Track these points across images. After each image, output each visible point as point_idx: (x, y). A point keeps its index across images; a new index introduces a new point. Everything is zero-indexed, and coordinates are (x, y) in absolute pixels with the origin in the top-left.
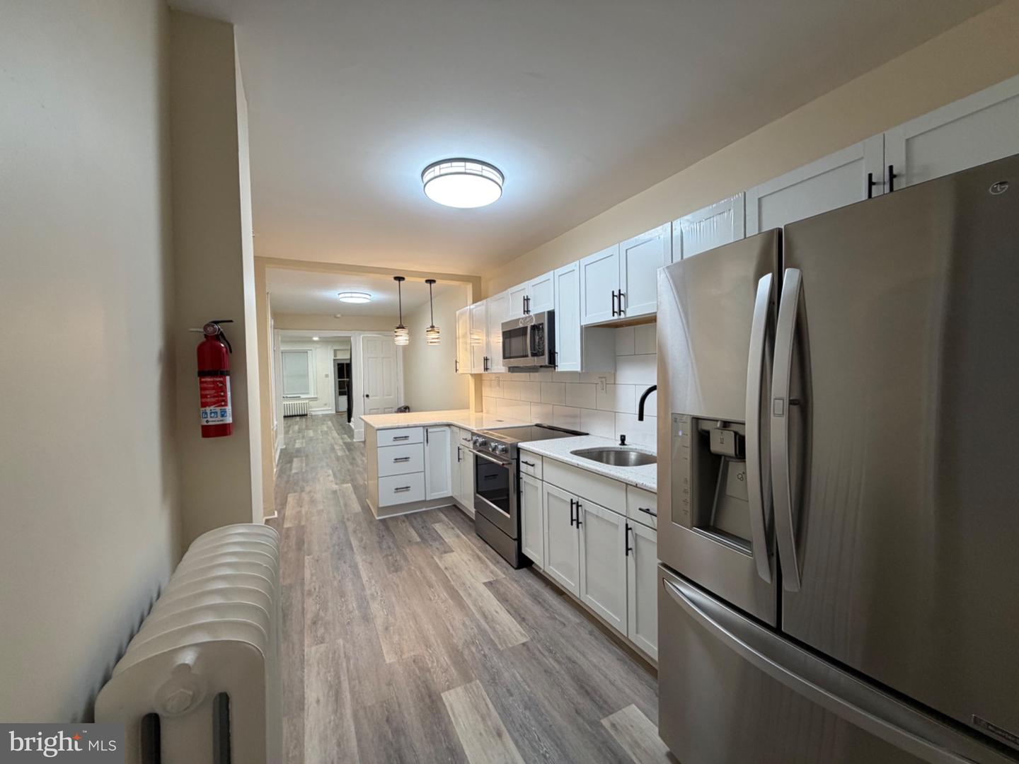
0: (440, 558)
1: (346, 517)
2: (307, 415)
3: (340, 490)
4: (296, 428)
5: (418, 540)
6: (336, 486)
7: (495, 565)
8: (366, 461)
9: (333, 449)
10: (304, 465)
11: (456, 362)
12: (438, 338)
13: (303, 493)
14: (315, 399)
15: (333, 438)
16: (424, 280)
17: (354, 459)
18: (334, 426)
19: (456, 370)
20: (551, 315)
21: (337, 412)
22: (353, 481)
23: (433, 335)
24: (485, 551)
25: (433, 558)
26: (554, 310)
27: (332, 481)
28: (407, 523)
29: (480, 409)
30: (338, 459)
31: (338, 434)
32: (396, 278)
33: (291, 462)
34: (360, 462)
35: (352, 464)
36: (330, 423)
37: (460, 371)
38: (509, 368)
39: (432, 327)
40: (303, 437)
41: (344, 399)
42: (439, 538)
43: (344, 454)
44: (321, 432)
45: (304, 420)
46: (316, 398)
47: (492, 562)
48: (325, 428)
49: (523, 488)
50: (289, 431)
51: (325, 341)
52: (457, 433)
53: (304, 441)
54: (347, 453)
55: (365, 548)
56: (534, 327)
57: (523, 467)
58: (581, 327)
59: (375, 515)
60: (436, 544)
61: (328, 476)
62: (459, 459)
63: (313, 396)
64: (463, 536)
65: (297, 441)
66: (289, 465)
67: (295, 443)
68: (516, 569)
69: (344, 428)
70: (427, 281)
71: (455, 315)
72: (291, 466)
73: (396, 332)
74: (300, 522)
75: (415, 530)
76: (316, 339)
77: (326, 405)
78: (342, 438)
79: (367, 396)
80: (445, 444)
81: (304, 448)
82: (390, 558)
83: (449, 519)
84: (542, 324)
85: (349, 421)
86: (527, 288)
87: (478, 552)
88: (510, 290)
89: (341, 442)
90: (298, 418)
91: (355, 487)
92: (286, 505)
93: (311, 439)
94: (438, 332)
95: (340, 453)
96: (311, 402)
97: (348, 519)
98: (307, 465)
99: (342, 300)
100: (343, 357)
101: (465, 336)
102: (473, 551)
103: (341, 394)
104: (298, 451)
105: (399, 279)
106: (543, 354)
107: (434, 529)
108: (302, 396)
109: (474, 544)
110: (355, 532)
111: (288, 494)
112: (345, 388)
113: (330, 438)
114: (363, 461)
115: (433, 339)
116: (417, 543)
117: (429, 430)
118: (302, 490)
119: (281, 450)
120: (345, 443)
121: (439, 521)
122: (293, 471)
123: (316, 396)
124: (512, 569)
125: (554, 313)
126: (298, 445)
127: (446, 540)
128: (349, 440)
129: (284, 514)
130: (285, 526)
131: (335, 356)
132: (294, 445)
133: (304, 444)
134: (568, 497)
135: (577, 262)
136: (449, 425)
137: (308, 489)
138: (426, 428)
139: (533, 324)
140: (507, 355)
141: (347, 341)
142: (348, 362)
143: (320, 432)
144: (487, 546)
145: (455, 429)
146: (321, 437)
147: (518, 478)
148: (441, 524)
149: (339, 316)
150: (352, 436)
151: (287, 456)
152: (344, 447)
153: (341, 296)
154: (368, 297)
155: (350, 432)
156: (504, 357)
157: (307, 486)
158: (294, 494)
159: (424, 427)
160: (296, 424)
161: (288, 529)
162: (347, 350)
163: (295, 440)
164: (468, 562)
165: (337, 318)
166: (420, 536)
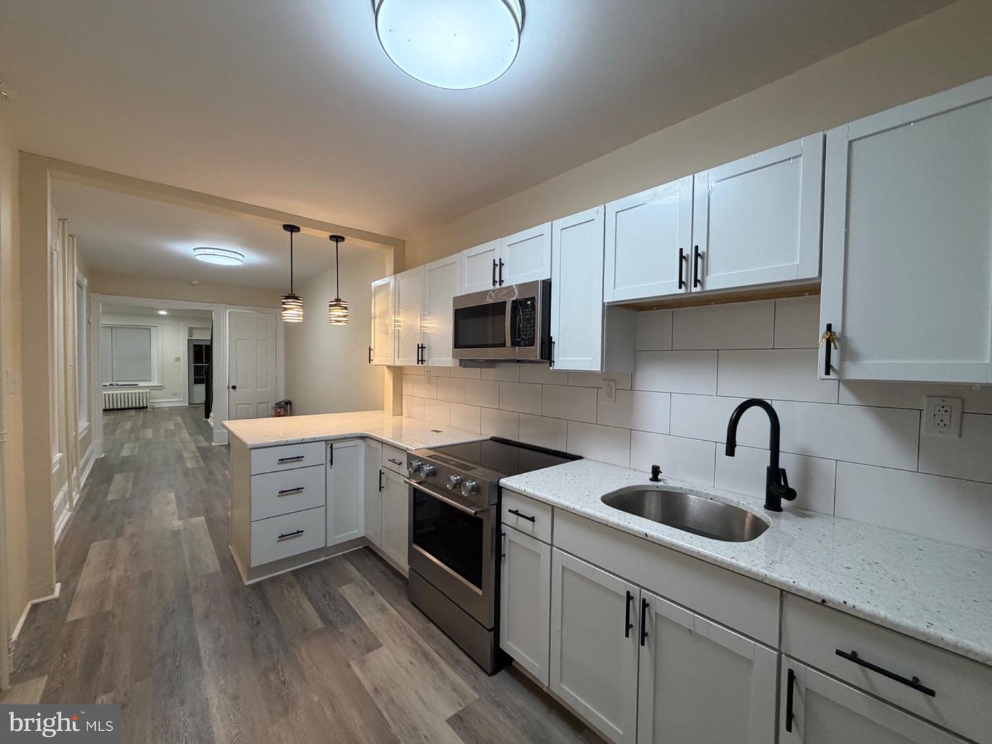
0: (362, 663)
1: (192, 585)
2: (147, 407)
3: (185, 529)
4: (128, 425)
5: (320, 625)
6: (181, 523)
7: (454, 668)
8: (230, 477)
9: (180, 458)
10: (130, 485)
11: (370, 349)
12: (345, 316)
13: (121, 538)
14: (160, 388)
15: (182, 441)
16: (327, 235)
17: (211, 472)
18: (184, 422)
19: (370, 360)
20: (547, 285)
21: (190, 404)
22: (208, 511)
23: (338, 312)
24: (430, 638)
25: (349, 666)
26: (550, 279)
27: (173, 514)
28: (298, 589)
29: (398, 411)
30: (186, 473)
31: (190, 434)
32: (287, 227)
33: (108, 480)
34: (220, 478)
35: (207, 481)
36: (179, 419)
37: (375, 362)
38: (461, 360)
39: (338, 300)
40: (137, 439)
41: (201, 388)
42: (353, 617)
43: (196, 465)
44: (165, 431)
45: (142, 414)
46: (162, 386)
47: (448, 663)
48: (171, 426)
49: (506, 549)
50: (115, 430)
51: (177, 316)
52: (377, 449)
53: (137, 445)
54: (202, 464)
55: (224, 656)
56: (515, 304)
57: (508, 518)
58: (603, 304)
59: (244, 578)
60: (349, 630)
61: (169, 503)
62: (380, 488)
63: (156, 384)
64: (390, 608)
65: (126, 446)
66: (103, 487)
67: (122, 448)
68: (490, 675)
69: (198, 425)
70: (332, 237)
71: (371, 287)
72: (108, 488)
73: (284, 303)
74: (102, 603)
75: (312, 603)
76: (163, 313)
77: (174, 395)
78: (196, 441)
79: (234, 387)
80: (357, 465)
81: (135, 456)
82: (272, 677)
83: (364, 576)
84: (533, 299)
85: (207, 416)
86: (501, 248)
87: (421, 641)
88: (466, 252)
89: (193, 446)
90: (133, 412)
91: (210, 522)
92: (82, 567)
93: (148, 443)
94: (346, 308)
95: (190, 464)
96: (152, 391)
97: (196, 589)
98: (135, 484)
99: (199, 258)
100: (201, 336)
101: (384, 315)
102: (412, 638)
103: (197, 381)
104: (125, 461)
105: (292, 229)
106: (532, 343)
107: (342, 597)
108: (141, 384)
109: (410, 624)
110: (207, 617)
111: (90, 543)
112: (203, 375)
113: (177, 440)
114: (225, 476)
115: (339, 316)
116: (319, 633)
117: (335, 446)
118: (120, 533)
119: (97, 461)
120: (199, 449)
121: (349, 580)
122: (110, 498)
123: (161, 384)
124: (483, 676)
125: (550, 283)
126: (124, 453)
127: (364, 619)
128: (205, 444)
129: (75, 588)
130: (71, 618)
131: (190, 335)
132: (119, 452)
133: (136, 450)
134: (622, 587)
135: (601, 208)
136: (363, 438)
137: (129, 530)
138: (330, 443)
139: (514, 299)
140: (460, 343)
141: (206, 318)
142: (209, 343)
143: (162, 432)
144: (431, 625)
145: (373, 443)
146: (164, 440)
147: (499, 534)
148: (351, 585)
149: (195, 282)
150: (210, 438)
151: (103, 472)
152: (198, 455)
153: (197, 252)
154: (240, 257)
155: (208, 432)
156: (457, 345)
157: (130, 523)
158: (103, 542)
159: (326, 441)
160: (128, 421)
161: (75, 623)
162: (208, 329)
163: (123, 444)
164: (410, 666)
165: (194, 285)
166: (323, 617)
